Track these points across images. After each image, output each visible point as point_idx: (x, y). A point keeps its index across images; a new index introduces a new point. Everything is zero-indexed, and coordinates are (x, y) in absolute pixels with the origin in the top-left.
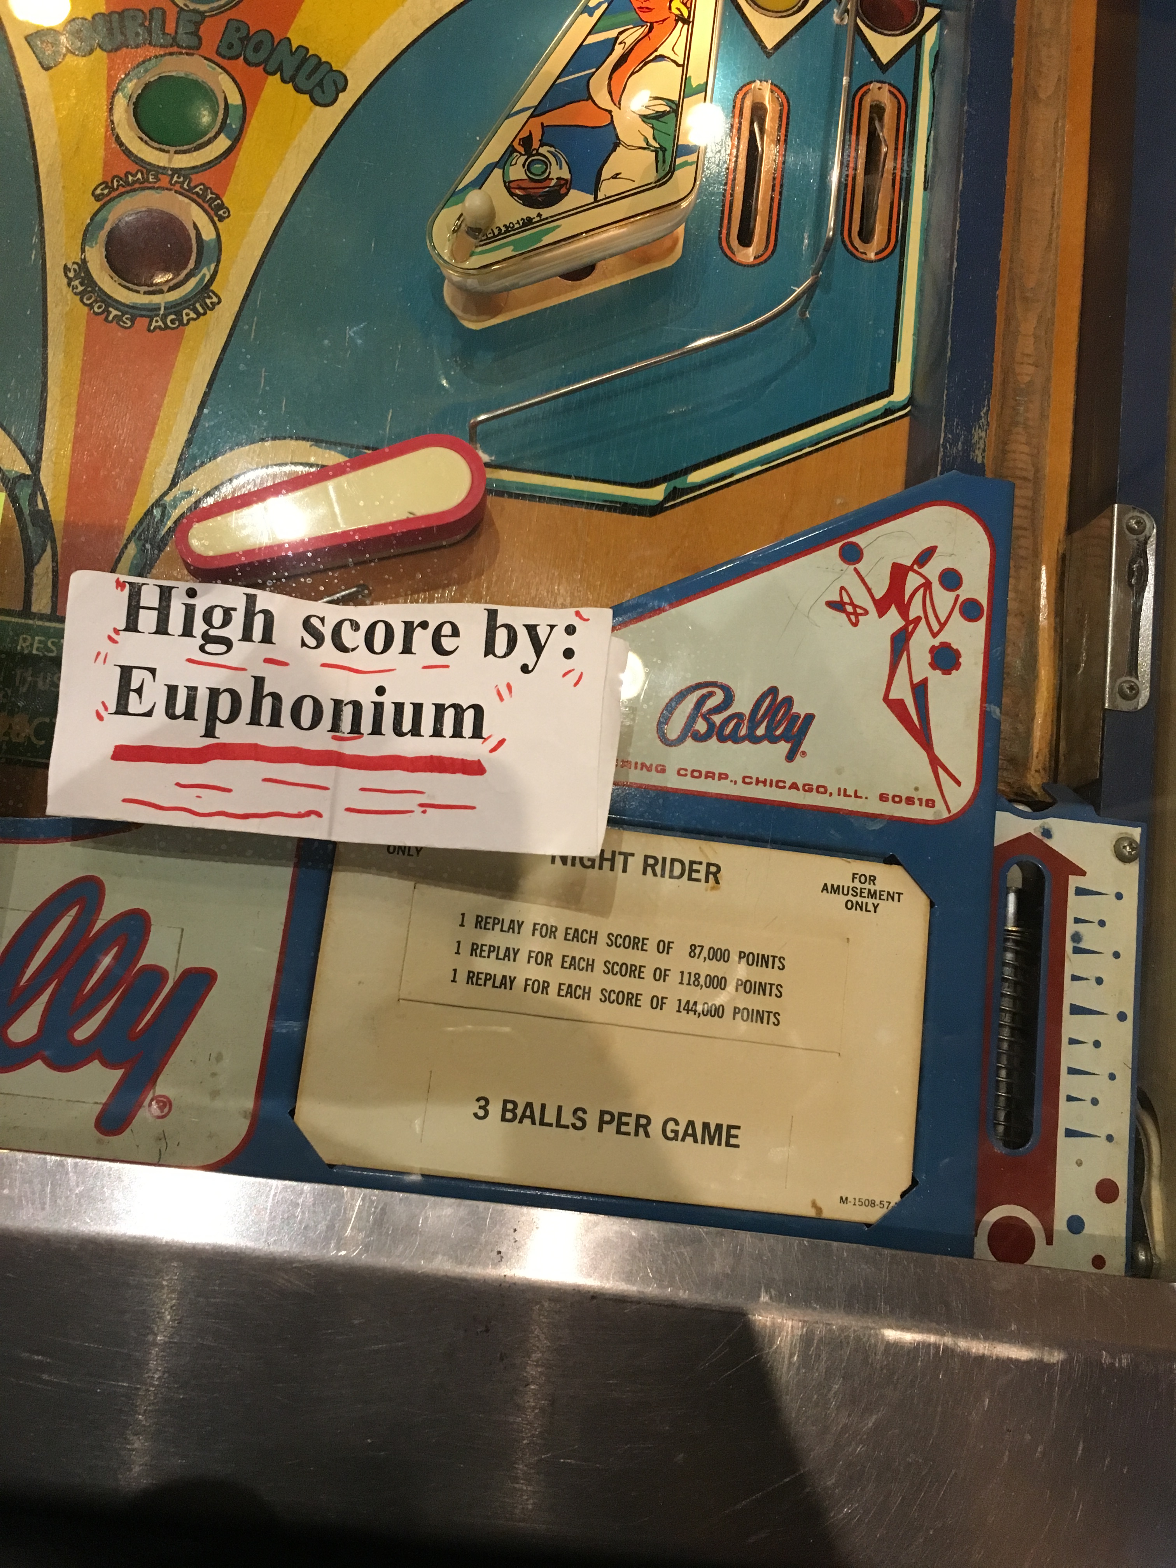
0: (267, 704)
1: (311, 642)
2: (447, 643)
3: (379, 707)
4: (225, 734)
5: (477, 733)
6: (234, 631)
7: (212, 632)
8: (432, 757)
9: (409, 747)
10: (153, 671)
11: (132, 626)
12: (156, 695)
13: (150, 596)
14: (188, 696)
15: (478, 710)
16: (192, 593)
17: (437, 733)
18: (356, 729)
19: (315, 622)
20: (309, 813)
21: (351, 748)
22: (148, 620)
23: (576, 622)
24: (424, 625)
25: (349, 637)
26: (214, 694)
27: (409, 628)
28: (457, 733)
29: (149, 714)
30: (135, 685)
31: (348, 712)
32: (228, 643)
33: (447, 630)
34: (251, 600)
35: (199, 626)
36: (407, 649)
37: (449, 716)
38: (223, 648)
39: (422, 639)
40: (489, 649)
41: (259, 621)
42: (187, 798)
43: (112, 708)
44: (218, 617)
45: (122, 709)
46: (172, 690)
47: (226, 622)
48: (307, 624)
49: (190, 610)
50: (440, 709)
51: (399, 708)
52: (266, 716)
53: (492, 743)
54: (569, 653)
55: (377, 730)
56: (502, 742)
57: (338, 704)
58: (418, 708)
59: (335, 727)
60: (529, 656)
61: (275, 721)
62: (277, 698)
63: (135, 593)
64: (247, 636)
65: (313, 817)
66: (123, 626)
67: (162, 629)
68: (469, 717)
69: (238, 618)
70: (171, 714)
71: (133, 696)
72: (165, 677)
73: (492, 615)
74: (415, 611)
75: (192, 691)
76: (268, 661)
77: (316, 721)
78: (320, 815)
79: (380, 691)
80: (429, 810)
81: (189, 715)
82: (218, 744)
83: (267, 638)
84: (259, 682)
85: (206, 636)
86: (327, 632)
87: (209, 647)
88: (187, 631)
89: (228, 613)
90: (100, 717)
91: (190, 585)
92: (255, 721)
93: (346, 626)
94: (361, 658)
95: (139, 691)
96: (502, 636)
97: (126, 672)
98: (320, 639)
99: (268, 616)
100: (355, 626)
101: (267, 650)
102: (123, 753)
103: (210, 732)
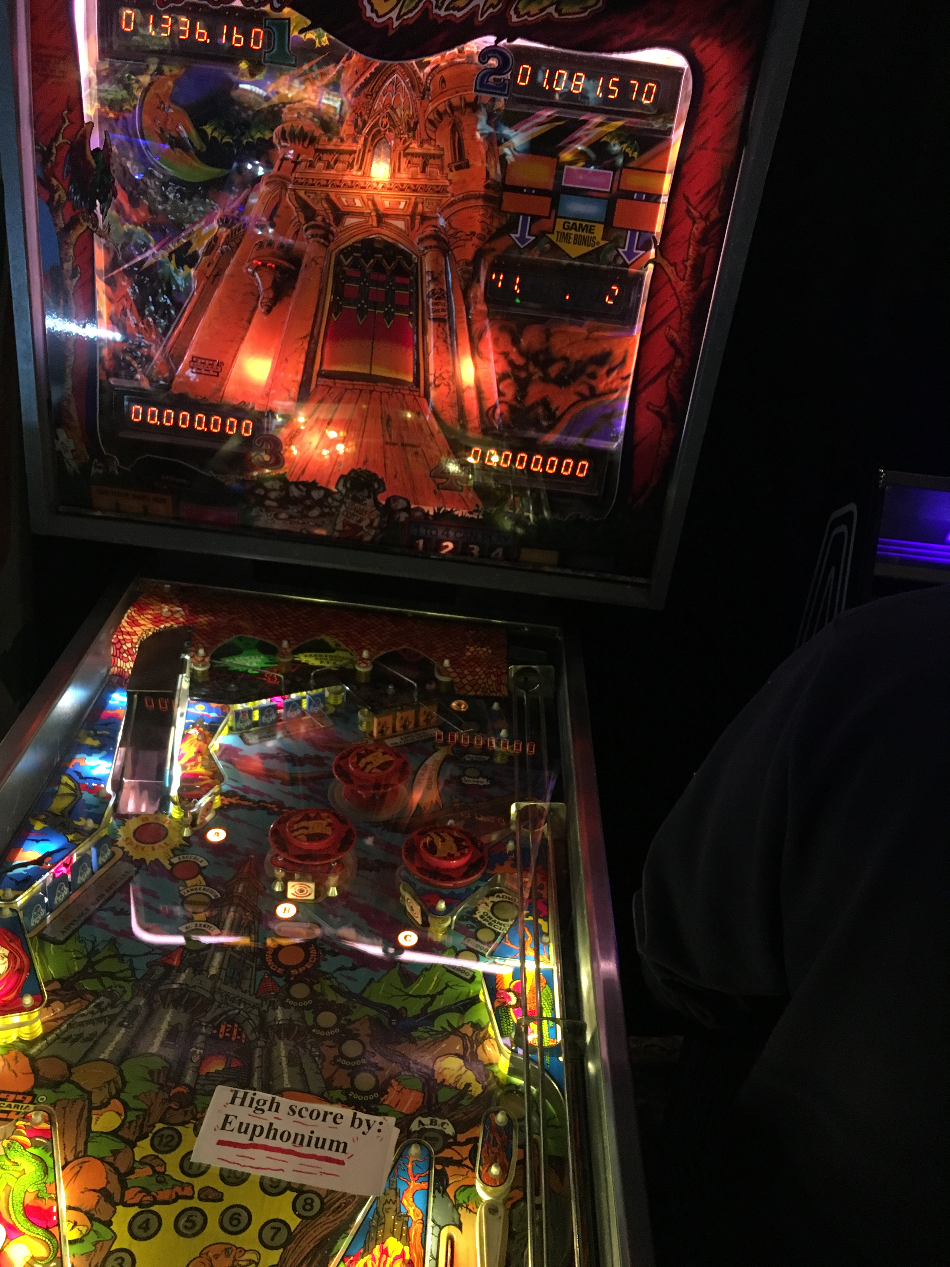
1: (291, 1113)
8: (327, 1157)
9: (319, 1152)
14: (246, 1126)
17: (330, 1149)
21: (298, 1150)
37: (335, 1144)
42: (239, 1160)
52: (271, 1136)
58: (324, 1140)
60: (366, 1130)
70: (239, 1131)
77: (288, 1139)
82: (253, 1143)
93: (304, 1110)
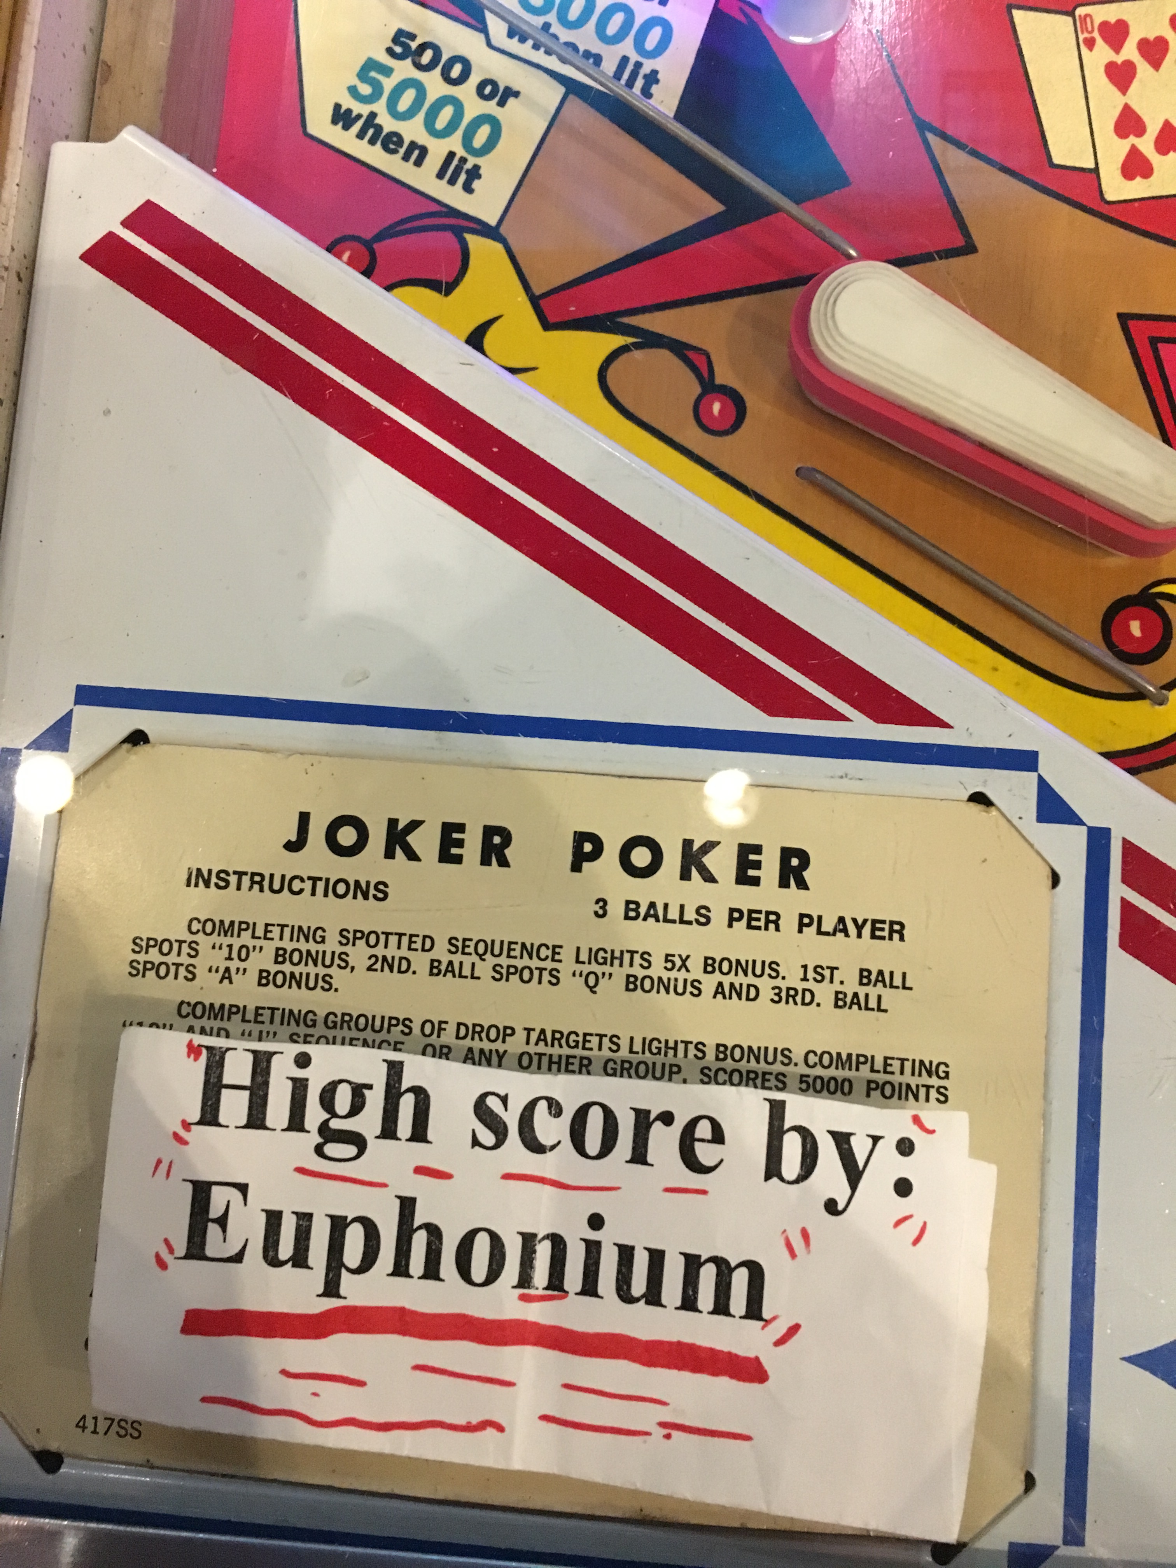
0: (420, 1240)
1: (487, 1137)
2: (705, 1153)
3: (593, 1249)
4: (355, 1291)
5: (754, 1311)
7: (335, 1124)
8: (679, 1343)
9: (643, 1322)
10: (243, 1188)
11: (210, 1116)
13: (238, 1069)
14: (298, 1228)
15: (756, 1271)
17: (689, 1303)
18: (556, 1282)
19: (493, 1103)
20: (483, 1425)
21: (549, 1315)
22: (234, 1106)
23: (915, 1135)
24: (667, 1118)
25: (545, 1127)
28: (721, 1308)
29: (238, 1258)
30: (215, 1211)
31: (543, 1255)
32: (358, 1141)
33: (704, 1130)
34: (395, 1070)
35: (314, 1114)
37: (708, 1275)
38: (351, 1150)
40: (773, 1170)
41: (407, 1105)
42: (299, 1396)
43: (181, 1248)
44: (343, 1100)
46: (274, 1218)
47: (357, 1107)
48: (481, 1109)
49: (300, 1087)
50: (693, 1263)
51: (626, 1253)
52: (417, 1262)
53: (779, 1329)
54: (903, 1188)
55: (590, 1287)
56: (794, 1329)
57: (529, 1241)
58: (657, 1258)
59: (525, 1280)
60: (837, 1185)
61: (432, 1272)
62: (434, 1232)
63: (215, 1064)
64: (389, 1131)
65: (490, 1431)
66: (196, 1116)
68: (740, 1282)
69: (375, 1100)
70: (272, 1259)
71: (213, 1230)
72: (262, 1198)
73: (777, 1110)
74: (652, 1094)
75: (305, 1220)
76: (420, 1170)
77: (495, 1269)
78: (501, 1428)
79: (596, 1222)
80: (675, 1434)
81: (300, 1260)
82: (344, 1308)
83: (419, 1134)
84: (407, 1205)
85: (324, 1129)
86: (512, 1119)
87: (331, 1149)
88: (296, 1123)
90: (162, 1264)
92: (401, 1269)
93: (542, 1105)
94: (565, 1163)
95: (222, 1221)
96: (792, 1146)
98: (500, 1132)
99: (421, 1095)
100: (556, 1109)
101: (420, 1154)
103: (331, 1289)
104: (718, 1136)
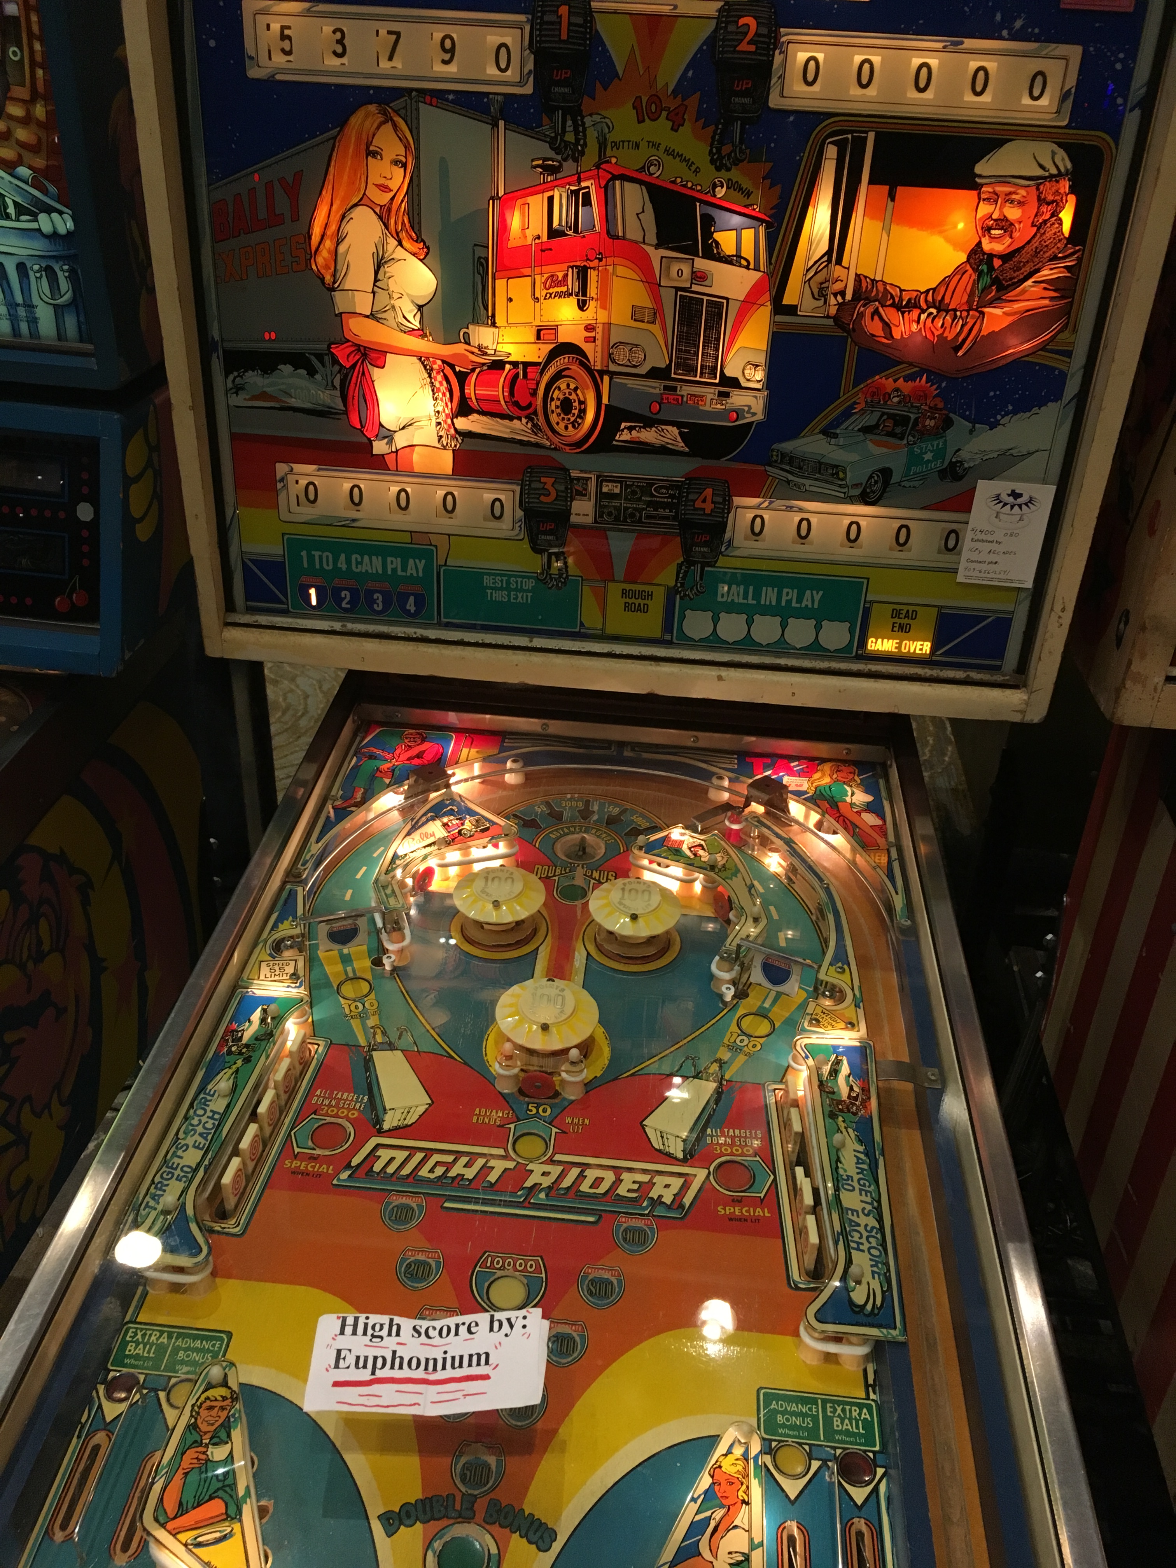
0: (397, 1361)
2: (473, 1330)
3: (445, 1359)
4: (380, 1374)
5: (487, 1363)
6: (384, 1333)
7: (375, 1334)
10: (350, 1350)
11: (342, 1333)
12: (351, 1360)
13: (350, 1321)
15: (487, 1354)
16: (367, 1318)
18: (435, 1369)
19: (418, 1327)
20: (414, 1404)
22: (349, 1330)
23: (527, 1314)
24: (464, 1324)
25: (431, 1333)
26: (375, 1358)
27: (457, 1326)
28: (478, 1364)
29: (348, 1367)
30: (342, 1356)
31: (431, 1363)
32: (381, 1338)
33: (473, 1324)
34: (391, 1320)
35: (370, 1331)
36: (457, 1334)
38: (379, 1340)
39: (463, 1330)
40: (491, 1329)
41: (395, 1328)
43: (333, 1366)
44: (377, 1328)
45: (337, 1366)
46: (358, 1358)
47: (381, 1329)
48: (414, 1328)
49: (366, 1325)
50: (471, 1356)
51: (453, 1358)
53: (493, 1366)
54: (524, 1327)
55: (444, 1368)
56: (497, 1365)
57: (427, 1360)
59: (426, 1369)
61: (401, 1367)
62: (401, 1358)
63: (344, 1320)
64: (390, 1334)
65: (417, 1406)
66: (338, 1332)
67: (354, 1333)
68: (483, 1358)
69: (386, 1328)
71: (341, 1361)
72: (355, 1353)
73: (492, 1317)
74: (459, 1319)
75: (366, 1358)
76: (398, 1344)
78: (419, 1404)
79: (445, 1352)
80: (467, 1397)
81: (365, 1367)
83: (398, 1334)
84: (394, 1352)
85: (373, 1336)
86: (423, 1331)
87: (374, 1340)
88: (365, 1333)
89: (382, 1326)
90: (327, 1370)
91: (365, 1315)
92: (392, 1367)
94: (437, 1340)
95: (344, 1359)
96: (496, 1325)
97: (339, 1352)
98: (420, 1334)
99: (399, 1326)
100: (434, 1328)
101: (398, 1339)
102: (336, 1384)
103: (373, 1373)
104: (477, 1325)
